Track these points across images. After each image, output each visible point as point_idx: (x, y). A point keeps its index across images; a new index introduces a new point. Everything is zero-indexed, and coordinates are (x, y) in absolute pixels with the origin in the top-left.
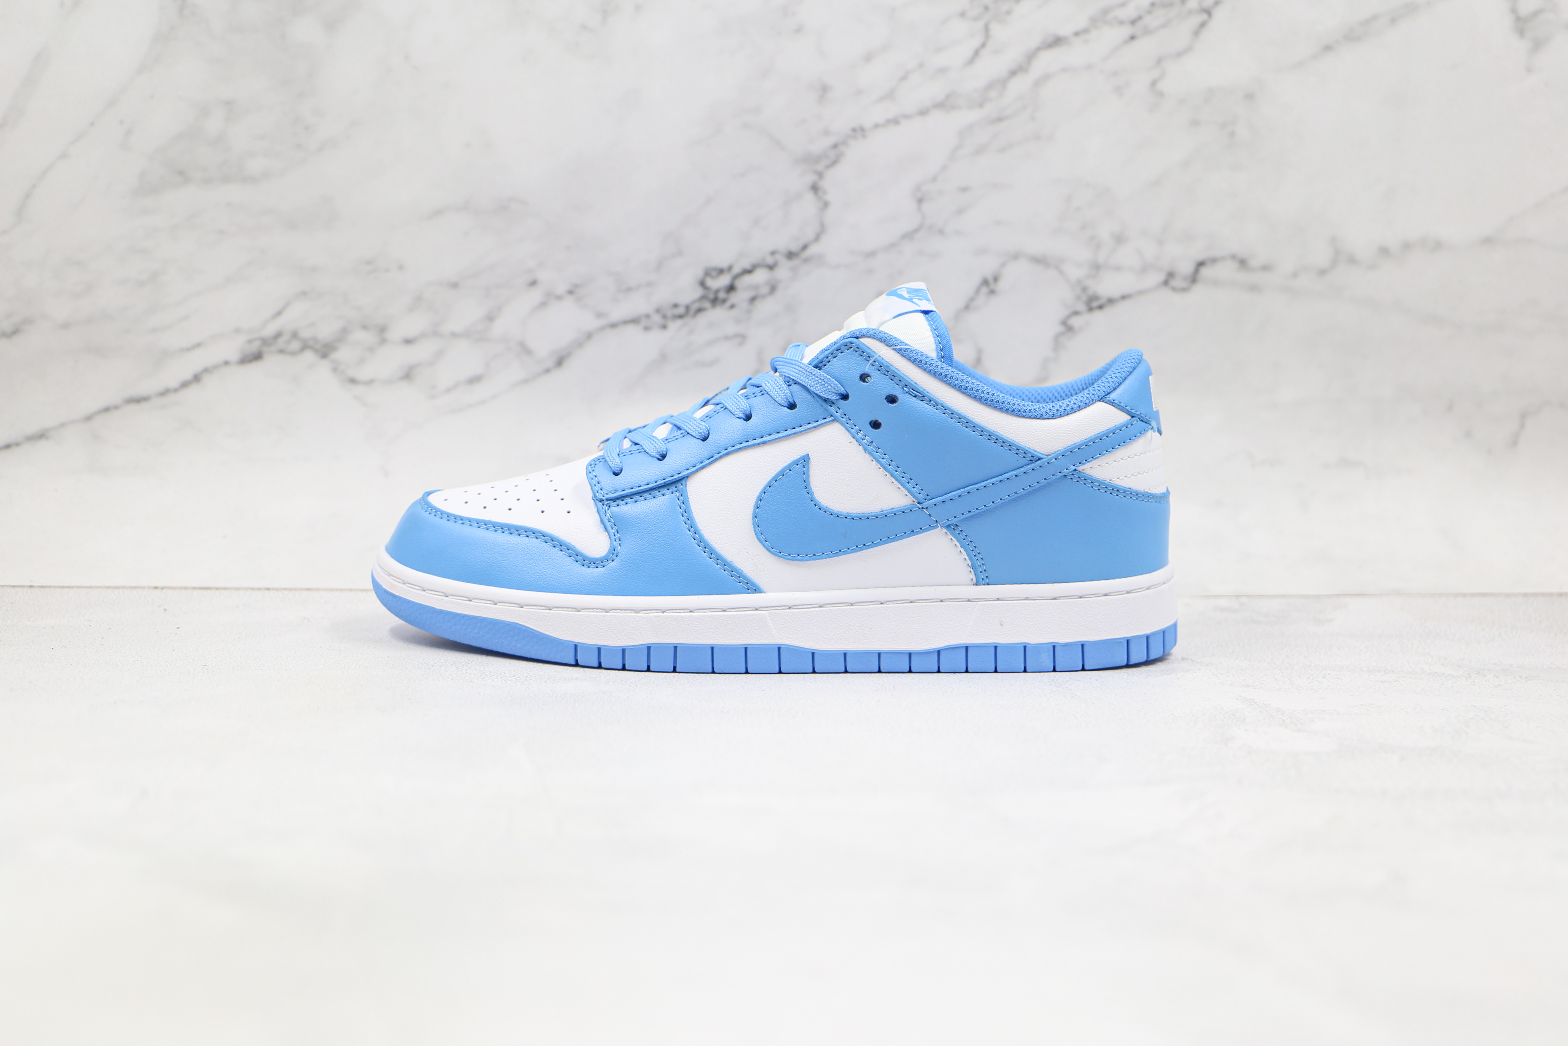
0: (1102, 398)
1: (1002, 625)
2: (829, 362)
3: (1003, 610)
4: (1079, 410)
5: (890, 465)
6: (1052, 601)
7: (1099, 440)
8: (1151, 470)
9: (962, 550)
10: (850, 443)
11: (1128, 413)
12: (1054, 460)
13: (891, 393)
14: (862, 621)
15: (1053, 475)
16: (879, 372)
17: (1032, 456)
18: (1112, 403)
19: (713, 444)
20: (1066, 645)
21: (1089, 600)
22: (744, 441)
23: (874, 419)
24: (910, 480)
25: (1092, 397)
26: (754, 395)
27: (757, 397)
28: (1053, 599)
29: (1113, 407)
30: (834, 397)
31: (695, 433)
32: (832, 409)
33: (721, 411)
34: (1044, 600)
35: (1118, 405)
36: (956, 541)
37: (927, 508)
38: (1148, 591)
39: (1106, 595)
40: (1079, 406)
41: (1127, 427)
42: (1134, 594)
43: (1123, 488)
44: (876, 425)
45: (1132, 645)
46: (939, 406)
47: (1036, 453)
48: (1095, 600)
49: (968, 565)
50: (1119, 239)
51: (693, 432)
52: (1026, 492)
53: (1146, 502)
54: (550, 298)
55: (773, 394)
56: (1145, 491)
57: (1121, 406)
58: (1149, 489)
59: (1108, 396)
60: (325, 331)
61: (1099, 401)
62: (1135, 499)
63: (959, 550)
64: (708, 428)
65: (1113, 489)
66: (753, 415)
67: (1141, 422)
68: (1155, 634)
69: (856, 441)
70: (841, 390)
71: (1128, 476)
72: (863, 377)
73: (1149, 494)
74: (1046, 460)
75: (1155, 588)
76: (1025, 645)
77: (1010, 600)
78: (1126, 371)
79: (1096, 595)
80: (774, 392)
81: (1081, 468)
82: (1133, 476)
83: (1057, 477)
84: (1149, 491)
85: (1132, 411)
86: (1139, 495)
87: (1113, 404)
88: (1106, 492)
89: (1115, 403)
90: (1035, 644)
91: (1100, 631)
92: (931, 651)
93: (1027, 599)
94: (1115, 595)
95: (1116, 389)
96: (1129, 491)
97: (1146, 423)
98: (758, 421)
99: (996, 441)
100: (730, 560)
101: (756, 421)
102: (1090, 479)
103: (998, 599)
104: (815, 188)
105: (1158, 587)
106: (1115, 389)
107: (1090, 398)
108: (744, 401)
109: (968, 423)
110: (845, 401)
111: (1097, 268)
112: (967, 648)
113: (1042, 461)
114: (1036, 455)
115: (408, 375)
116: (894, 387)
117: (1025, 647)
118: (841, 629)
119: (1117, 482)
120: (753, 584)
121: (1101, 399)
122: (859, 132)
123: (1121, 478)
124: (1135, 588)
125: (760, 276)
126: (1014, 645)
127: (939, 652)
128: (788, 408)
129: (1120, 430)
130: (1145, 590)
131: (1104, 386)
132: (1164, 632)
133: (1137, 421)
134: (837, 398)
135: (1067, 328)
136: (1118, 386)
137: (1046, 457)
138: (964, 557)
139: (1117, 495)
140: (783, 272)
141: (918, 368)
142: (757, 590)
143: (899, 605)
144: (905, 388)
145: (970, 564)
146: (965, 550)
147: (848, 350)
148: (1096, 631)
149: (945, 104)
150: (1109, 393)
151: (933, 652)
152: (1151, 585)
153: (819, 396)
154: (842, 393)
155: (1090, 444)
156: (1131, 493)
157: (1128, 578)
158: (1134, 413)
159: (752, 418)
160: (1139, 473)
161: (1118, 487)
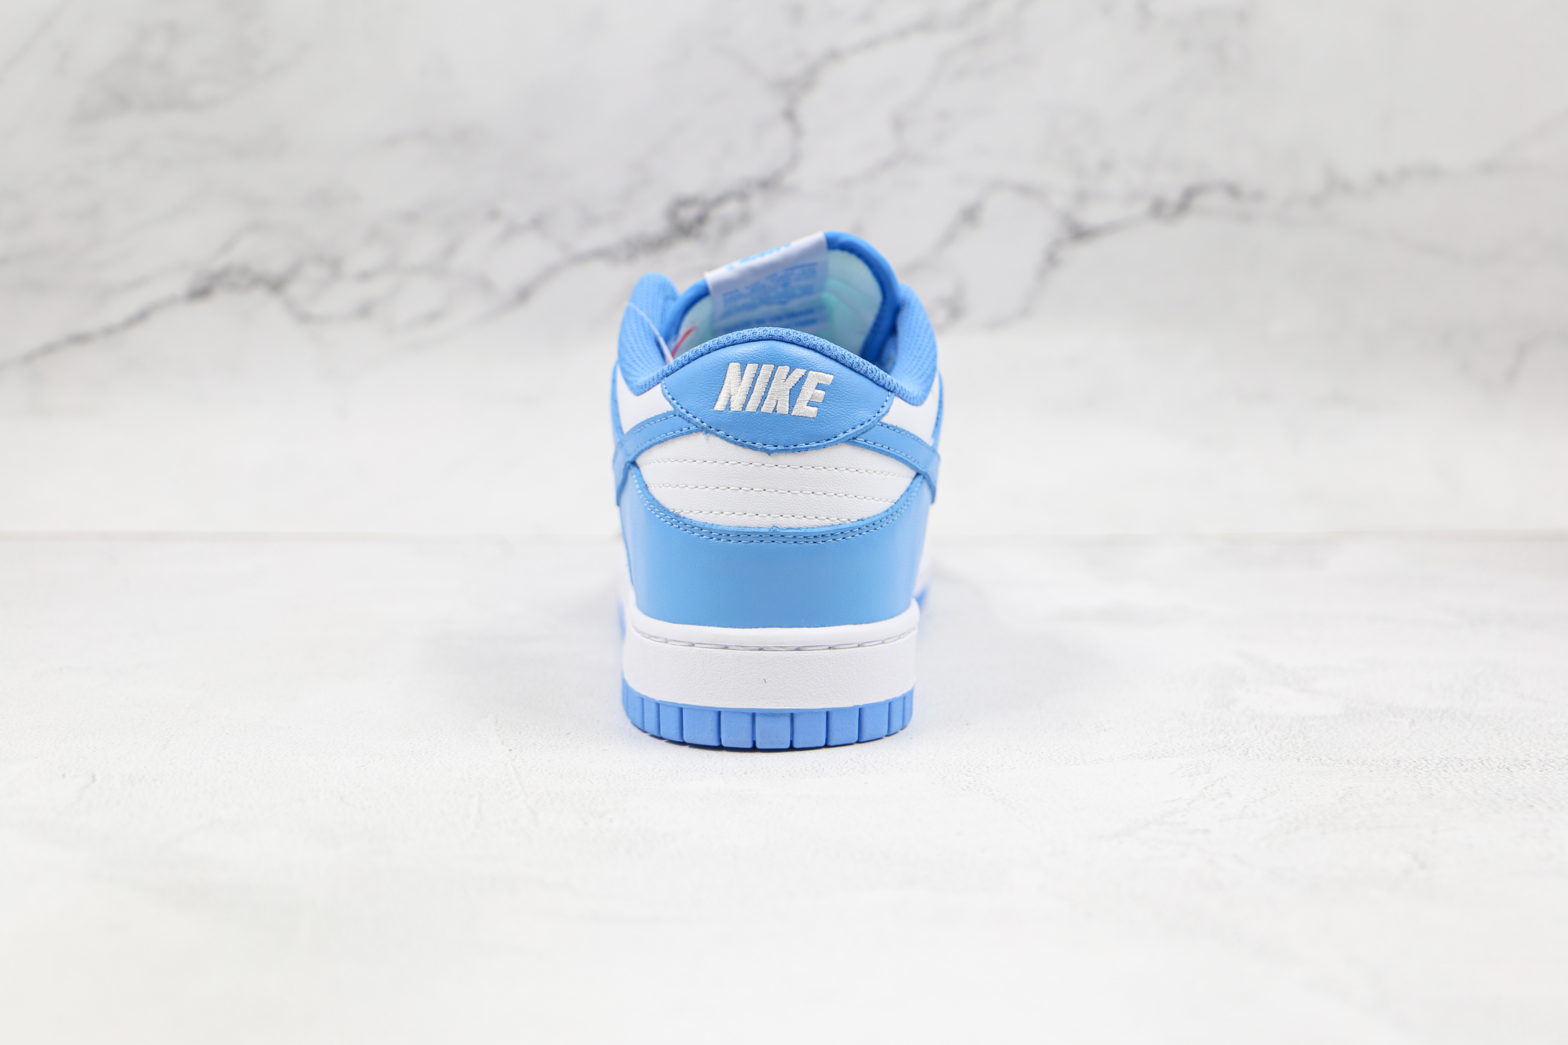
50: (1106, 167)
54: (512, 231)
60: (276, 265)
104: (790, 115)
111: (1082, 197)
115: (364, 311)
122: (834, 55)
125: (731, 208)
135: (1051, 260)
140: (756, 202)
149: (926, 25)
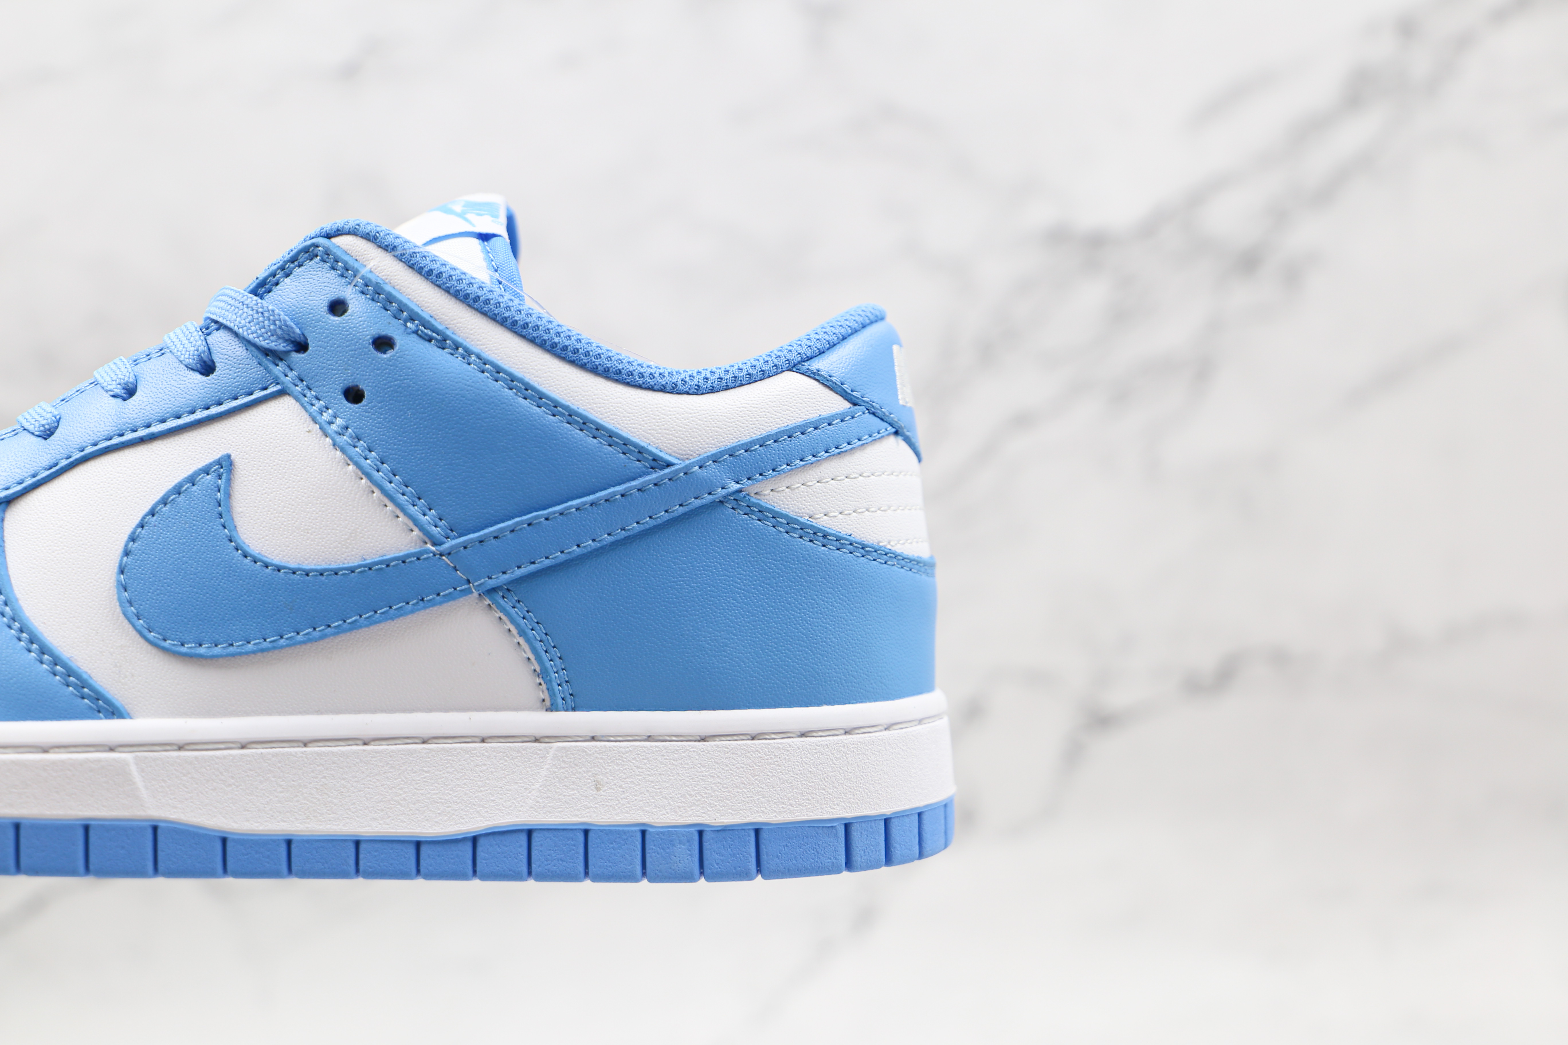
0: (795, 366)
1: (598, 789)
2: (277, 284)
3: (602, 758)
4: (750, 383)
5: (378, 471)
6: (697, 743)
7: (786, 437)
8: (892, 508)
9: (522, 641)
10: (309, 431)
11: (845, 395)
12: (697, 468)
13: (383, 333)
14: (325, 777)
15: (696, 498)
16: (363, 297)
17: (654, 460)
18: (815, 376)
19: (61, 443)
20: (725, 830)
21: (769, 744)
22: (115, 435)
23: (349, 383)
24: (417, 500)
25: (776, 361)
26: (148, 357)
27: (151, 360)
28: (699, 741)
29: (816, 383)
30: (281, 346)
31: (33, 426)
32: (279, 370)
33: (88, 388)
34: (682, 741)
35: (825, 378)
36: (508, 623)
37: (449, 554)
38: (886, 733)
39: (803, 735)
40: (749, 374)
41: (842, 421)
42: (858, 736)
43: (834, 532)
44: (354, 395)
45: (855, 834)
46: (473, 357)
47: (661, 454)
48: (781, 743)
49: (535, 670)
51: (31, 424)
52: (642, 528)
53: (882, 563)
55: (176, 349)
56: (881, 544)
57: (831, 381)
58: (889, 543)
59: (808, 362)
61: (790, 370)
62: (859, 555)
63: (516, 641)
64: (58, 417)
65: (815, 533)
66: (139, 390)
67: (871, 416)
68: (902, 815)
69: (320, 428)
70: (294, 333)
71: (846, 512)
72: (337, 307)
73: (888, 551)
74: (681, 466)
75: (902, 728)
76: (643, 828)
77: (616, 741)
78: (845, 326)
79: (784, 734)
80: (178, 346)
81: (751, 488)
82: (854, 514)
83: (704, 501)
84: (889, 547)
85: (854, 393)
86: (867, 549)
87: (817, 377)
88: (801, 537)
89: (819, 375)
90: (662, 827)
91: (791, 805)
92: (460, 837)
93: (649, 738)
94: (821, 736)
95: (824, 352)
96: (846, 540)
97: (882, 419)
98: (145, 399)
99: (583, 427)
100: (69, 655)
101: (141, 398)
102: (770, 510)
103: (593, 739)
105: (907, 727)
106: (821, 353)
107: (770, 363)
108: (128, 366)
109: (527, 390)
110: (303, 353)
112: (530, 833)
113: (672, 469)
114: (661, 458)
116: (390, 323)
117: (643, 833)
118: (281, 792)
119: (823, 522)
120: (108, 702)
121: (793, 367)
123: (832, 514)
124: (861, 724)
126: (621, 829)
127: (475, 840)
128: (202, 374)
129: (829, 425)
130: (881, 731)
131: (800, 345)
132: (920, 814)
133: (864, 413)
134: (289, 348)
136: (828, 349)
137: (681, 462)
138: (525, 655)
139: (824, 546)
141: (436, 288)
142: (112, 711)
143: (398, 746)
144: (409, 324)
145: (538, 669)
146: (528, 640)
147: (311, 259)
148: (783, 803)
150: (809, 358)
151: (464, 839)
152: (893, 721)
153: (255, 345)
154: (298, 340)
155: (768, 443)
156: (851, 544)
157: (847, 705)
158: (858, 398)
159: (137, 394)
160: (867, 510)
161: (825, 529)
